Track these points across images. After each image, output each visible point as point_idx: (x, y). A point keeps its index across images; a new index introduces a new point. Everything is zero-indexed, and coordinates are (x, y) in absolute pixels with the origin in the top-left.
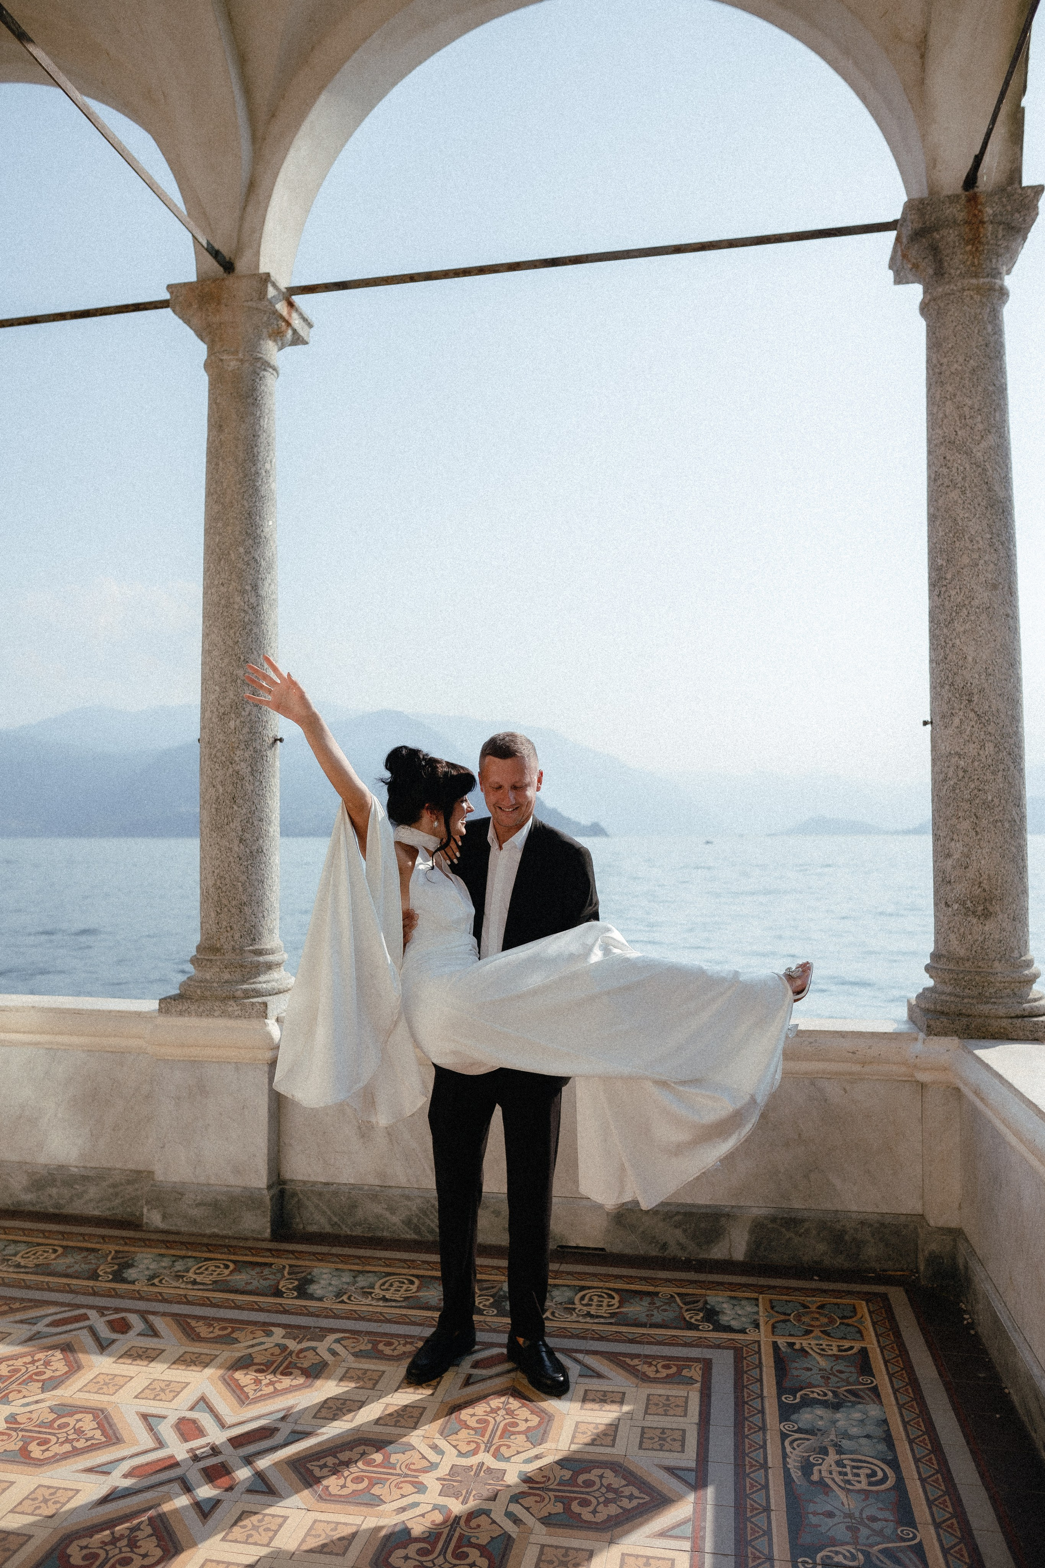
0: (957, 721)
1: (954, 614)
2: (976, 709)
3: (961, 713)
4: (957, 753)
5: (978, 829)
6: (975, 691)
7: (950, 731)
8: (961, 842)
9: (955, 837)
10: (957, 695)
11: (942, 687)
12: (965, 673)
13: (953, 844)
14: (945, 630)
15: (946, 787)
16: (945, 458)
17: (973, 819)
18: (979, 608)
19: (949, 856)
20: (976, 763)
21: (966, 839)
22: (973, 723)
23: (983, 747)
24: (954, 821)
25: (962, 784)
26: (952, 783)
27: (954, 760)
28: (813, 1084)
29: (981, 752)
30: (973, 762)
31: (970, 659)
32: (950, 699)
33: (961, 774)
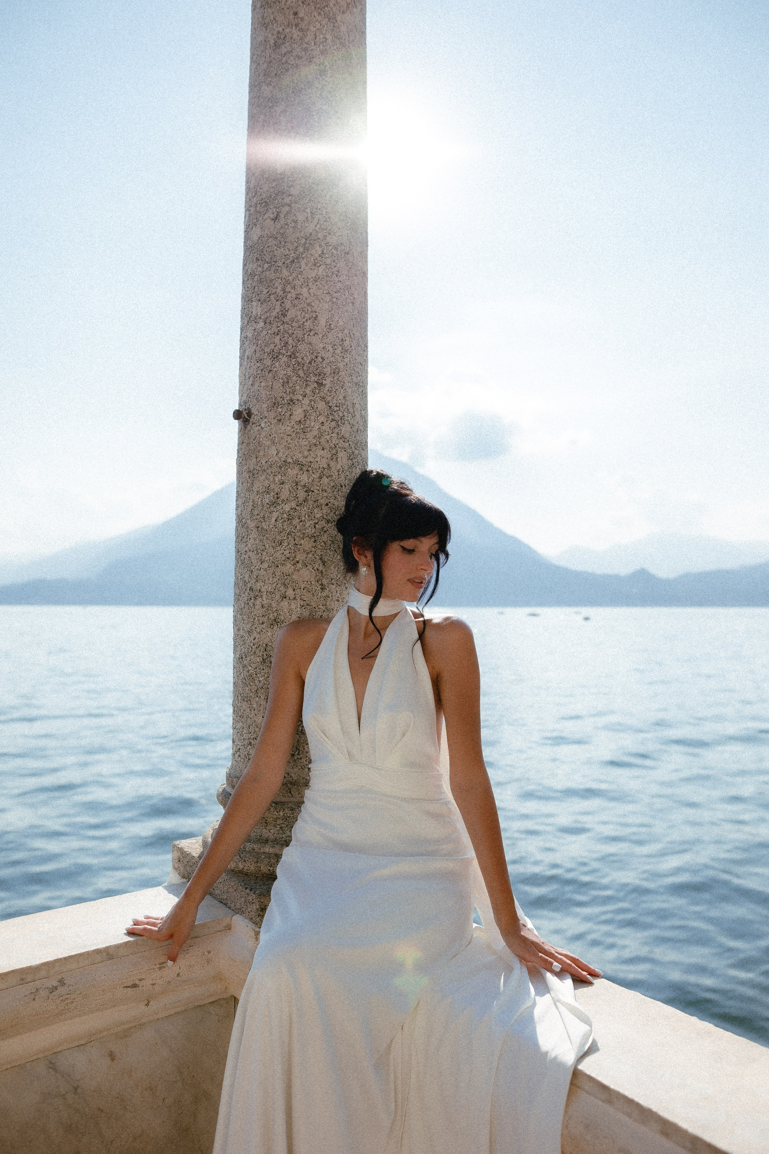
0: (298, 413)
1: (301, 249)
2: (329, 399)
3: (306, 401)
4: (297, 462)
5: (325, 582)
6: (328, 370)
7: (287, 428)
8: (299, 602)
9: (290, 592)
10: (302, 375)
11: (275, 357)
12: (314, 340)
13: (285, 603)
14: (285, 273)
15: (275, 515)
16: (296, 14)
17: (318, 565)
18: (336, 249)
19: (276, 622)
20: (325, 480)
21: (307, 596)
22: (322, 419)
23: (334, 457)
24: (288, 568)
25: (304, 511)
26: (287, 508)
27: (293, 472)
28: (52, 1066)
29: (332, 464)
30: (320, 478)
31: (322, 322)
32: (289, 378)
33: (302, 494)
